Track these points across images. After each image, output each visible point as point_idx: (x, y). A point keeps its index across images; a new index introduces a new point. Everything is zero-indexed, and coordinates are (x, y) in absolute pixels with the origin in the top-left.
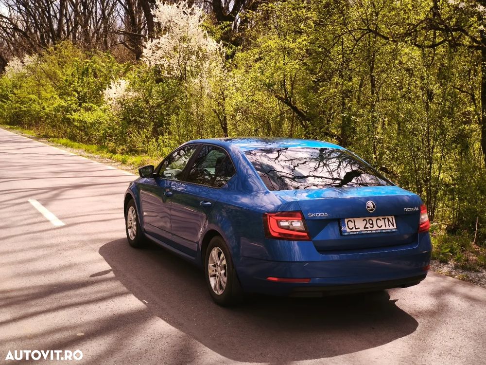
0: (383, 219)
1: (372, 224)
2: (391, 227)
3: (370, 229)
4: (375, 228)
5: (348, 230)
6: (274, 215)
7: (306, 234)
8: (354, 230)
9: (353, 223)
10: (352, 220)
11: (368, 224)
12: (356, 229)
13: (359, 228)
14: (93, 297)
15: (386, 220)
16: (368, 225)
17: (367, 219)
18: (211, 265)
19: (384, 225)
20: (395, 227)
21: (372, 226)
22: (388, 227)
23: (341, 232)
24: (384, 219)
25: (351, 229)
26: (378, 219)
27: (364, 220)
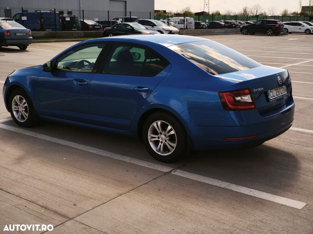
9: (272, 93)
10: (271, 91)
11: (277, 93)
12: (274, 96)
15: (283, 88)
20: (286, 93)
21: (279, 93)
22: (284, 93)
23: (268, 100)
25: (272, 97)
26: (280, 88)
27: (276, 90)
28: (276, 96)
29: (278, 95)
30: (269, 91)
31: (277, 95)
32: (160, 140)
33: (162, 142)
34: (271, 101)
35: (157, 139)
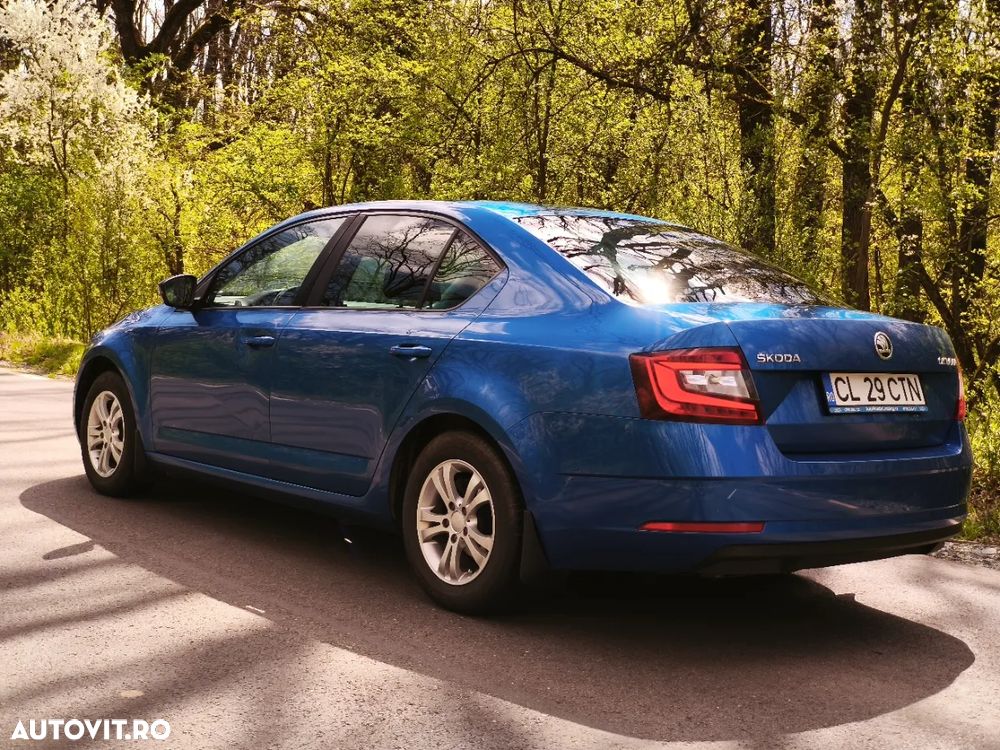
0: (899, 379)
1: (882, 391)
2: (917, 402)
3: (879, 402)
4: (889, 400)
5: (839, 402)
6: (666, 357)
7: (752, 407)
8: (850, 402)
9: (846, 385)
10: (844, 376)
11: (874, 391)
12: (854, 399)
13: (858, 399)
14: (91, 603)
15: (906, 383)
16: (875, 394)
17: (872, 377)
18: (424, 509)
19: (902, 396)
20: (923, 402)
21: (881, 395)
22: (910, 402)
23: (824, 406)
24: (902, 380)
25: (845, 400)
26: (890, 380)
27: (866, 380)
28: (864, 401)
29: (875, 400)
30: (833, 377)
31: (870, 399)
32: (451, 531)
33: (454, 539)
34: (837, 410)
35: (440, 529)
